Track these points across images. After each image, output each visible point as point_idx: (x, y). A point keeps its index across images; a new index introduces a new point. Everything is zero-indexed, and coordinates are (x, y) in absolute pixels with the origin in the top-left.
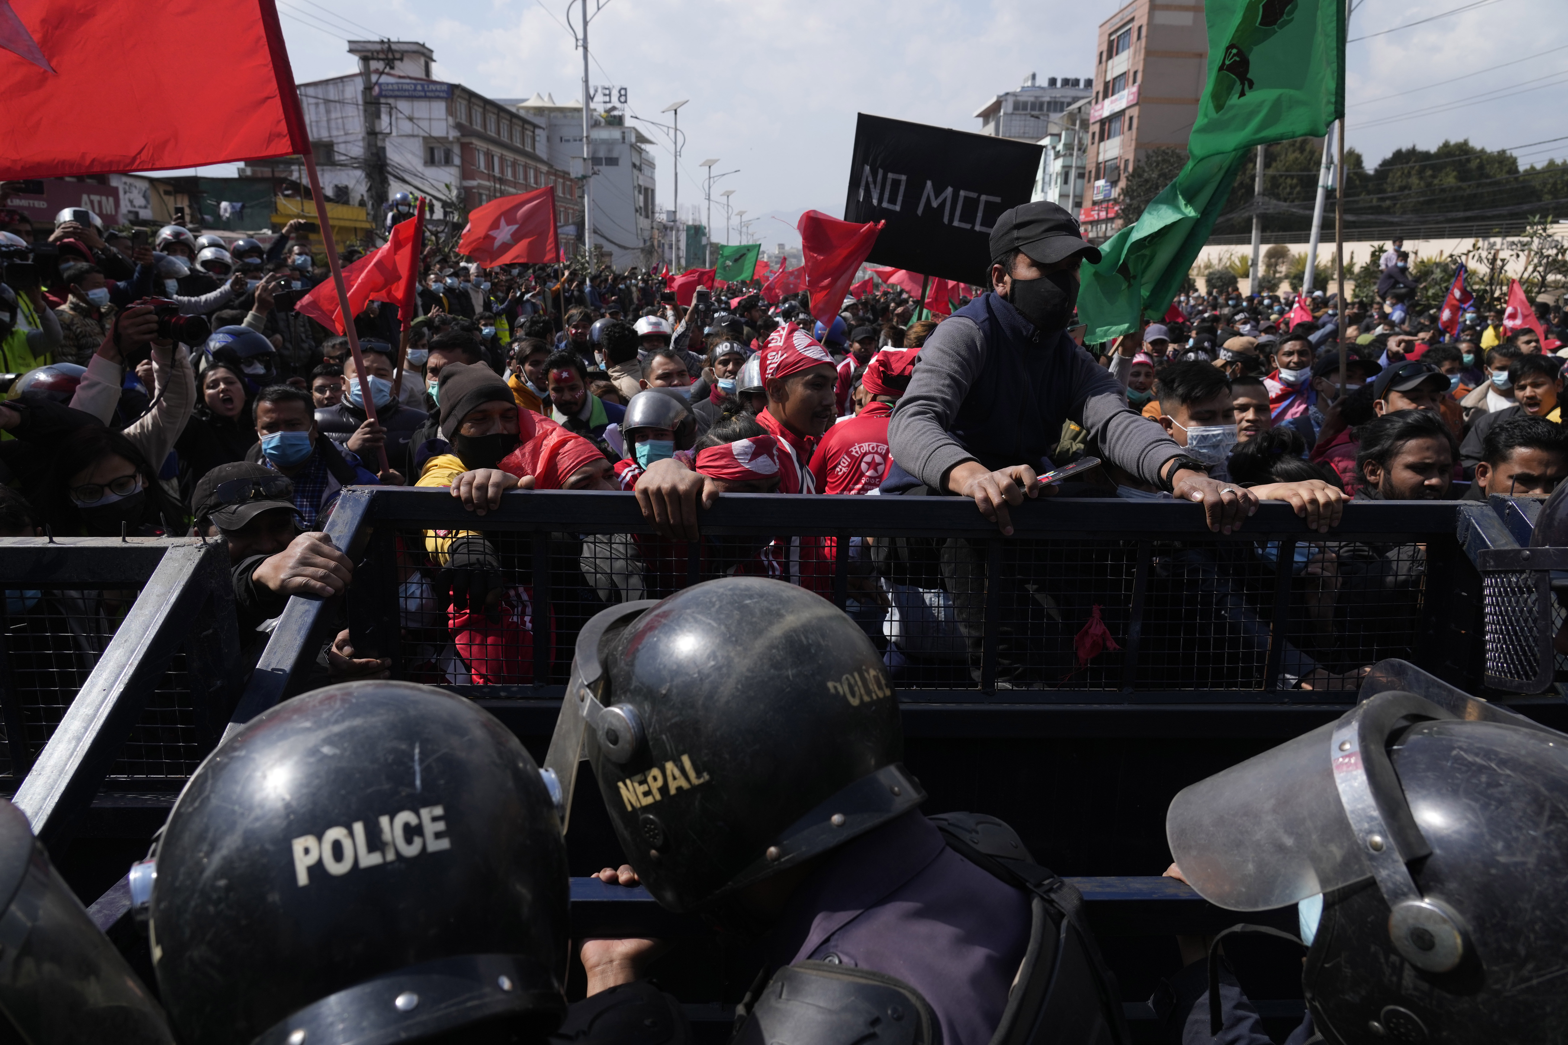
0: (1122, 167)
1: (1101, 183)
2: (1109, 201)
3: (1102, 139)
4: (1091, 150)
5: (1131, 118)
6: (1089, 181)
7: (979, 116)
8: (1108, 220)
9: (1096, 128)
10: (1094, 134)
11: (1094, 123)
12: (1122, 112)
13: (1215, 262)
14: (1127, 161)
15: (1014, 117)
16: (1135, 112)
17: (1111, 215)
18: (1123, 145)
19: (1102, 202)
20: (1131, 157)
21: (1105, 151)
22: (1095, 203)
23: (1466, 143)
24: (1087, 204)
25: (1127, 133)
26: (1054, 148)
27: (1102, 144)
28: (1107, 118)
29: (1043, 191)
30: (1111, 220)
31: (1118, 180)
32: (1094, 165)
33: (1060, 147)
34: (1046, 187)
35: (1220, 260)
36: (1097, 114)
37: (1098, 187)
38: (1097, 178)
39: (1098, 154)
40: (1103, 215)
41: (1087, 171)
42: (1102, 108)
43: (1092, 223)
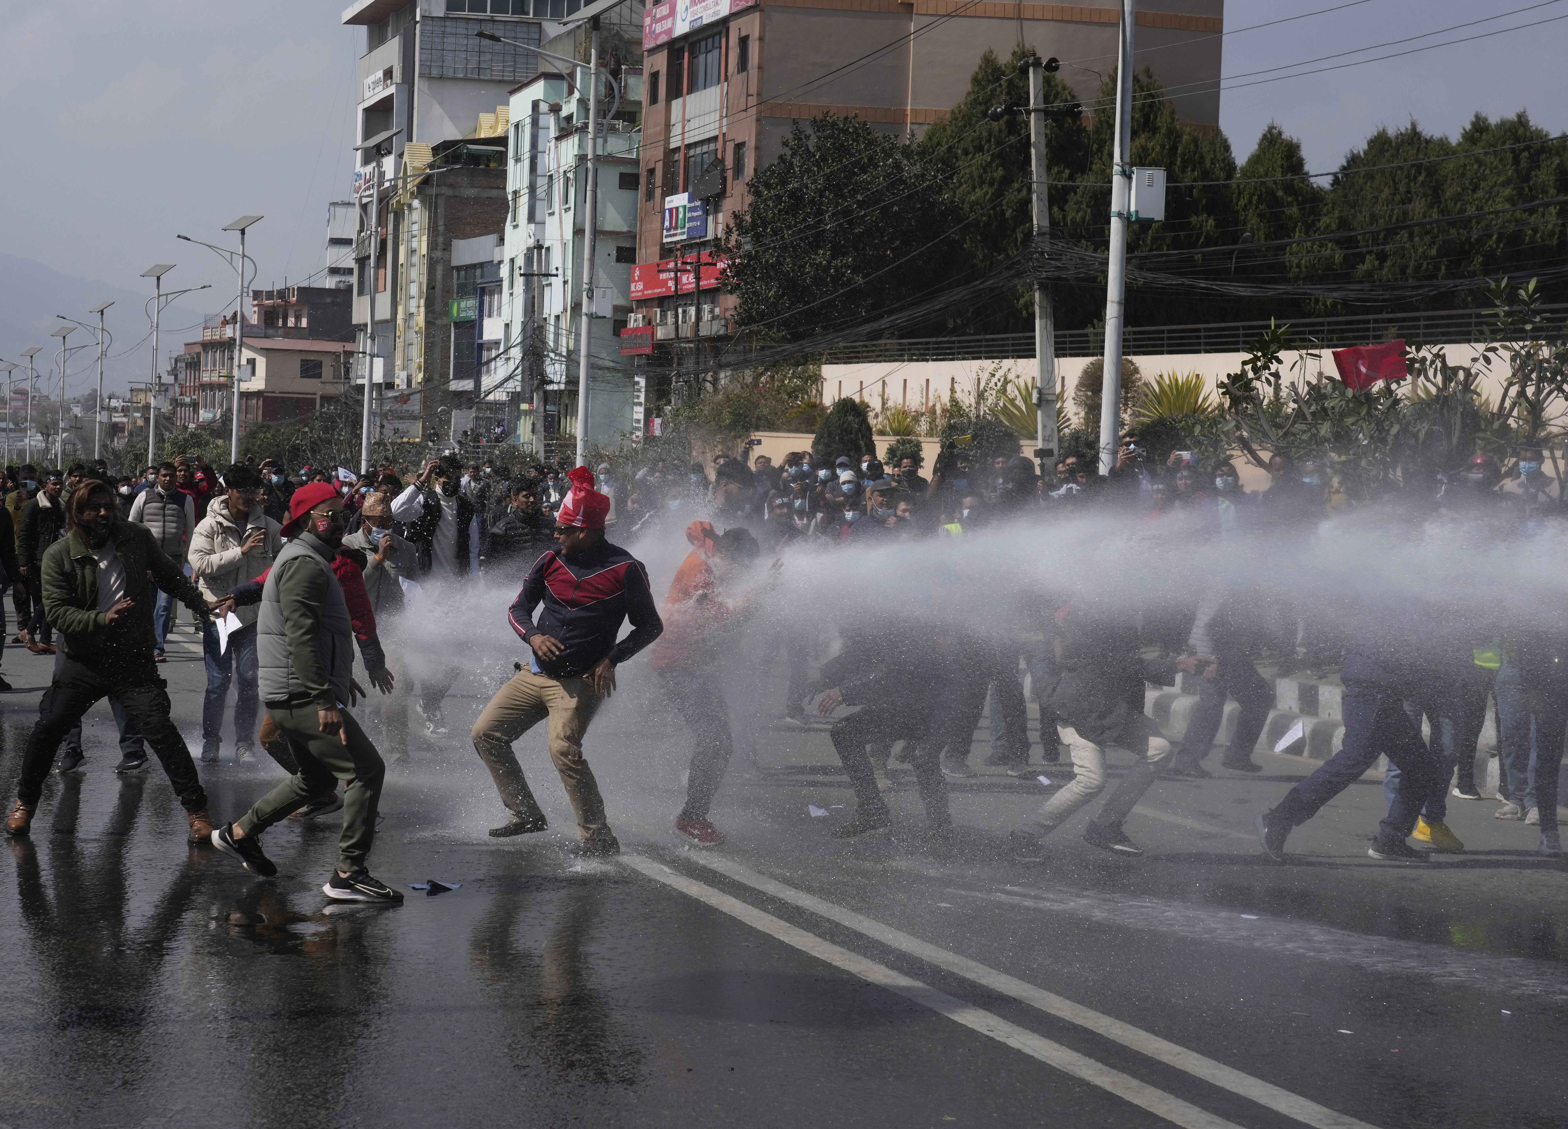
0: (729, 162)
1: (679, 200)
2: (704, 244)
3: (675, 92)
4: (650, 116)
5: (744, 42)
6: (650, 195)
7: (355, 20)
8: (702, 295)
9: (660, 63)
10: (655, 76)
11: (653, 51)
12: (721, 26)
13: (967, 400)
14: (739, 147)
15: (450, 27)
16: (751, 25)
17: (708, 282)
18: (729, 111)
19: (686, 247)
20: (747, 134)
21: (685, 121)
22: (666, 251)
23: (1522, 121)
24: (648, 254)
25: (737, 79)
26: (555, 109)
27: (676, 104)
28: (685, 37)
29: (531, 218)
30: (712, 294)
31: (722, 194)
32: (660, 154)
33: (570, 107)
34: (540, 207)
35: (981, 396)
36: (658, 28)
37: (674, 211)
38: (671, 190)
39: (668, 126)
40: (688, 280)
41: (643, 173)
42: (672, 13)
43: (662, 302)
